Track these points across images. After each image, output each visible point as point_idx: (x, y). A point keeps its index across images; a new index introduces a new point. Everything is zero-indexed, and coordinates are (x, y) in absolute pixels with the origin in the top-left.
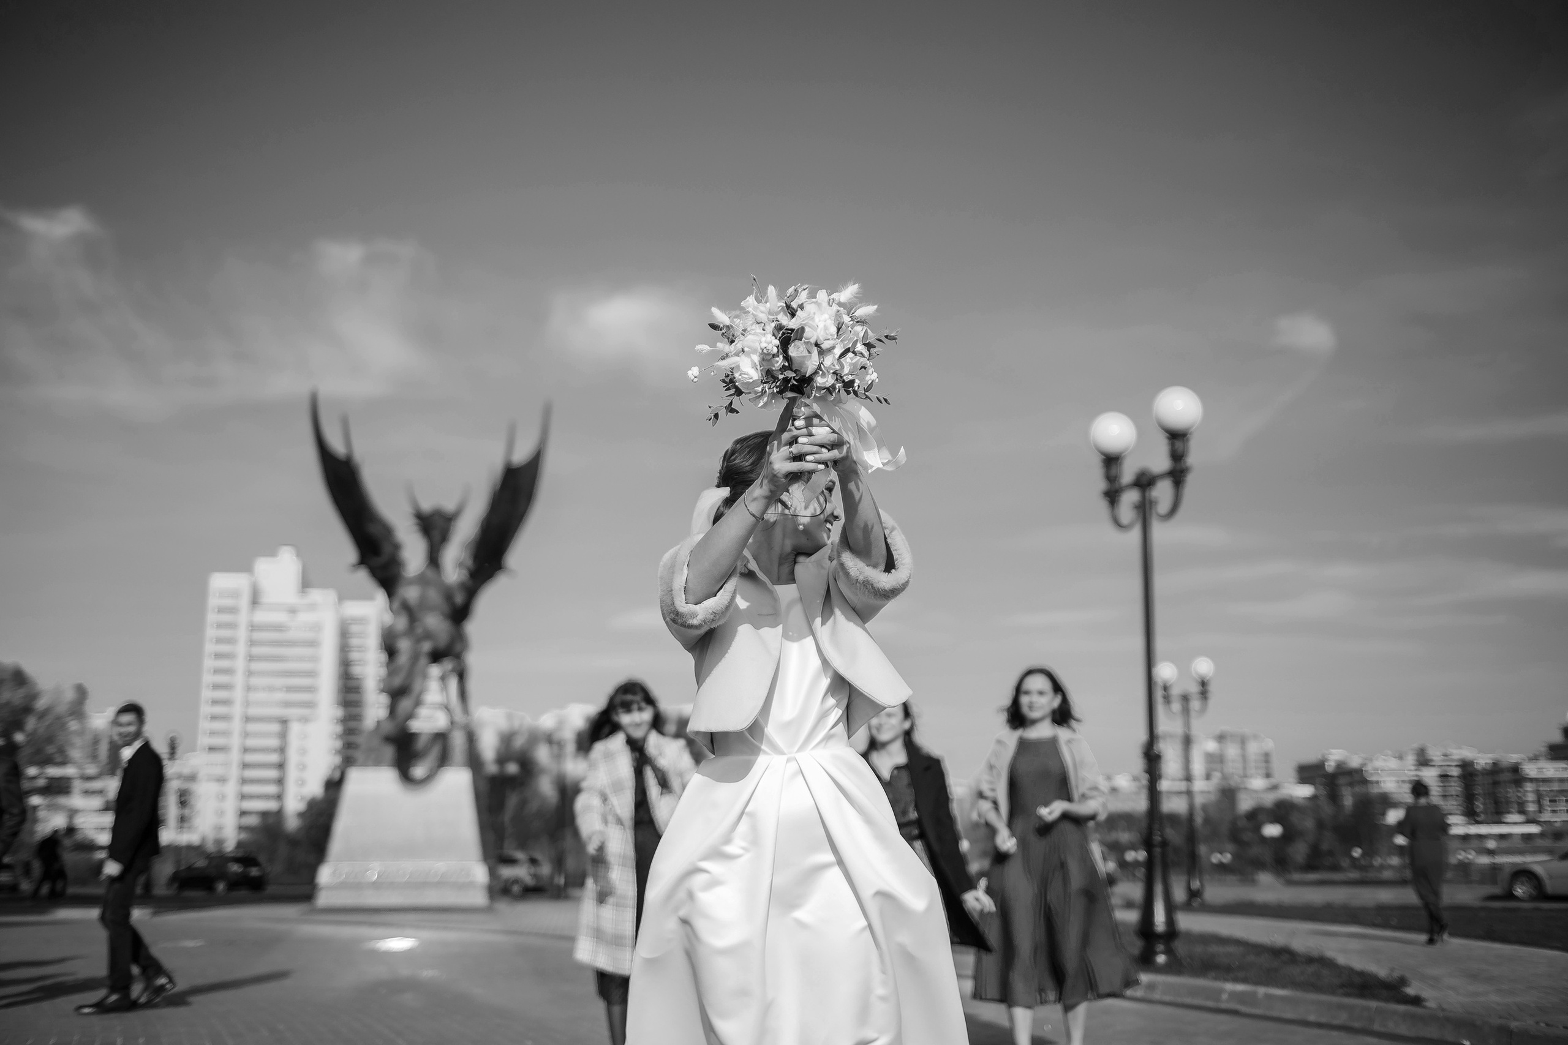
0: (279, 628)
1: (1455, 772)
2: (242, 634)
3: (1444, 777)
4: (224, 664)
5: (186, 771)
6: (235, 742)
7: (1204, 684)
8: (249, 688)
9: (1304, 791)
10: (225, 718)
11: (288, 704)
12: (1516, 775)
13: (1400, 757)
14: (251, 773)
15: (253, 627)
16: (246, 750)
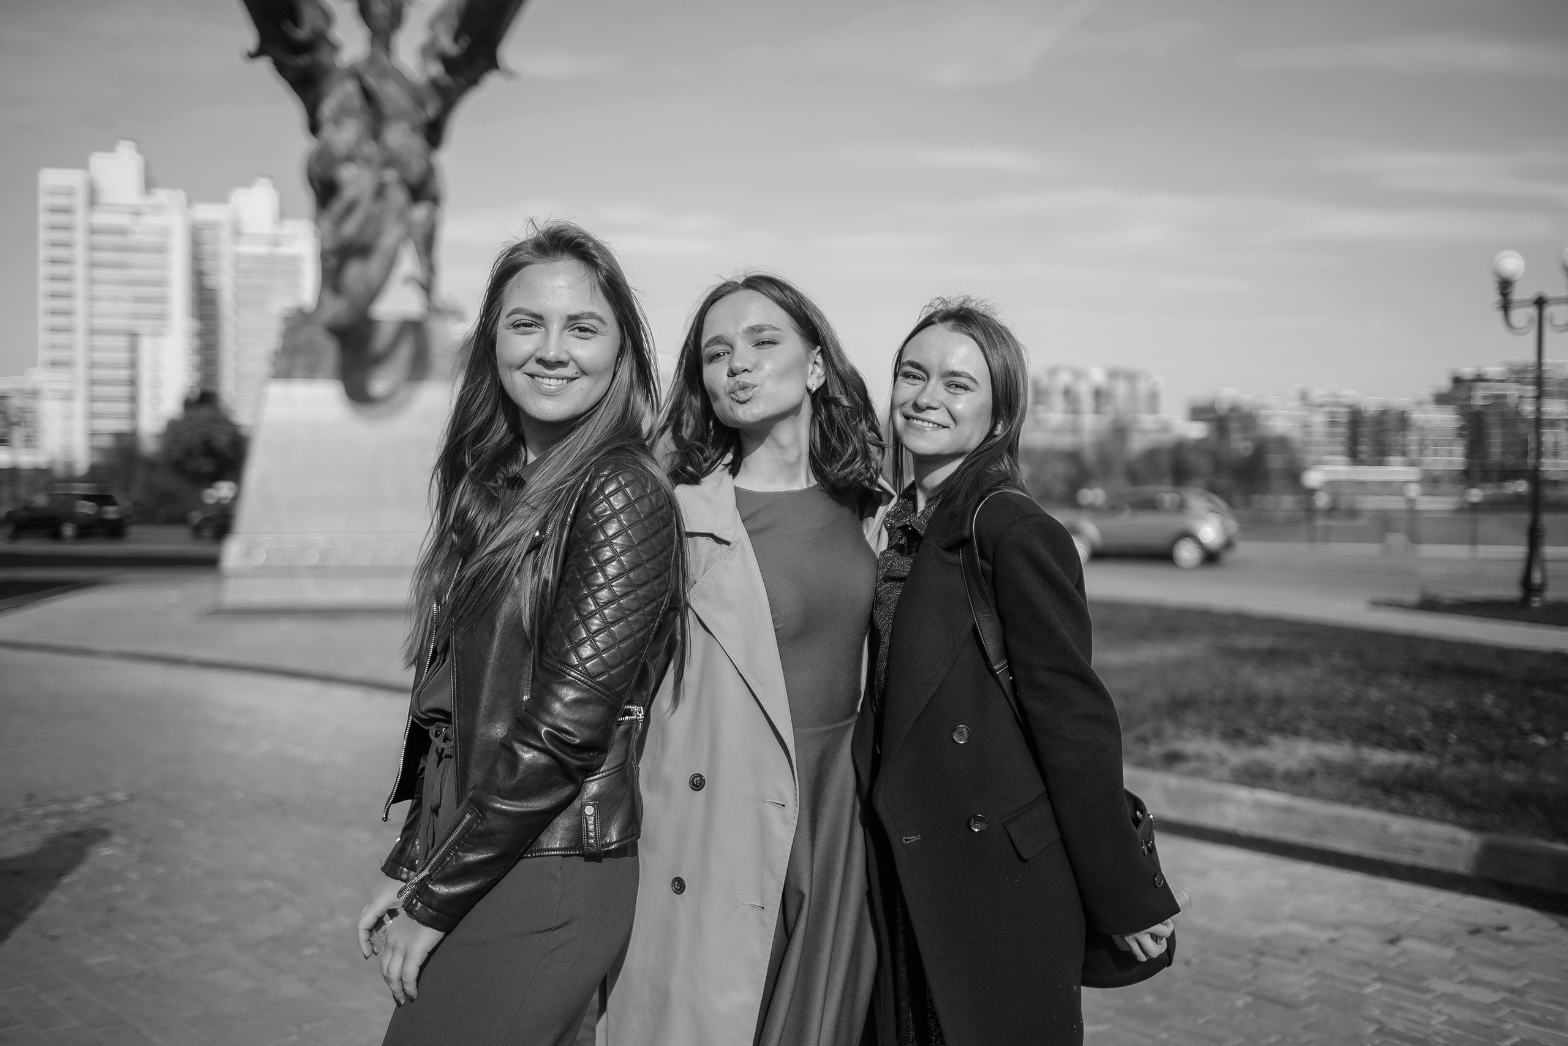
0: (122, 231)
1: (1344, 419)
2: (80, 237)
4: (61, 270)
5: (28, 386)
6: (80, 356)
8: (92, 299)
9: (1197, 430)
10: (68, 330)
11: (136, 316)
12: (1403, 421)
14: (100, 390)
15: (93, 231)
16: (92, 365)
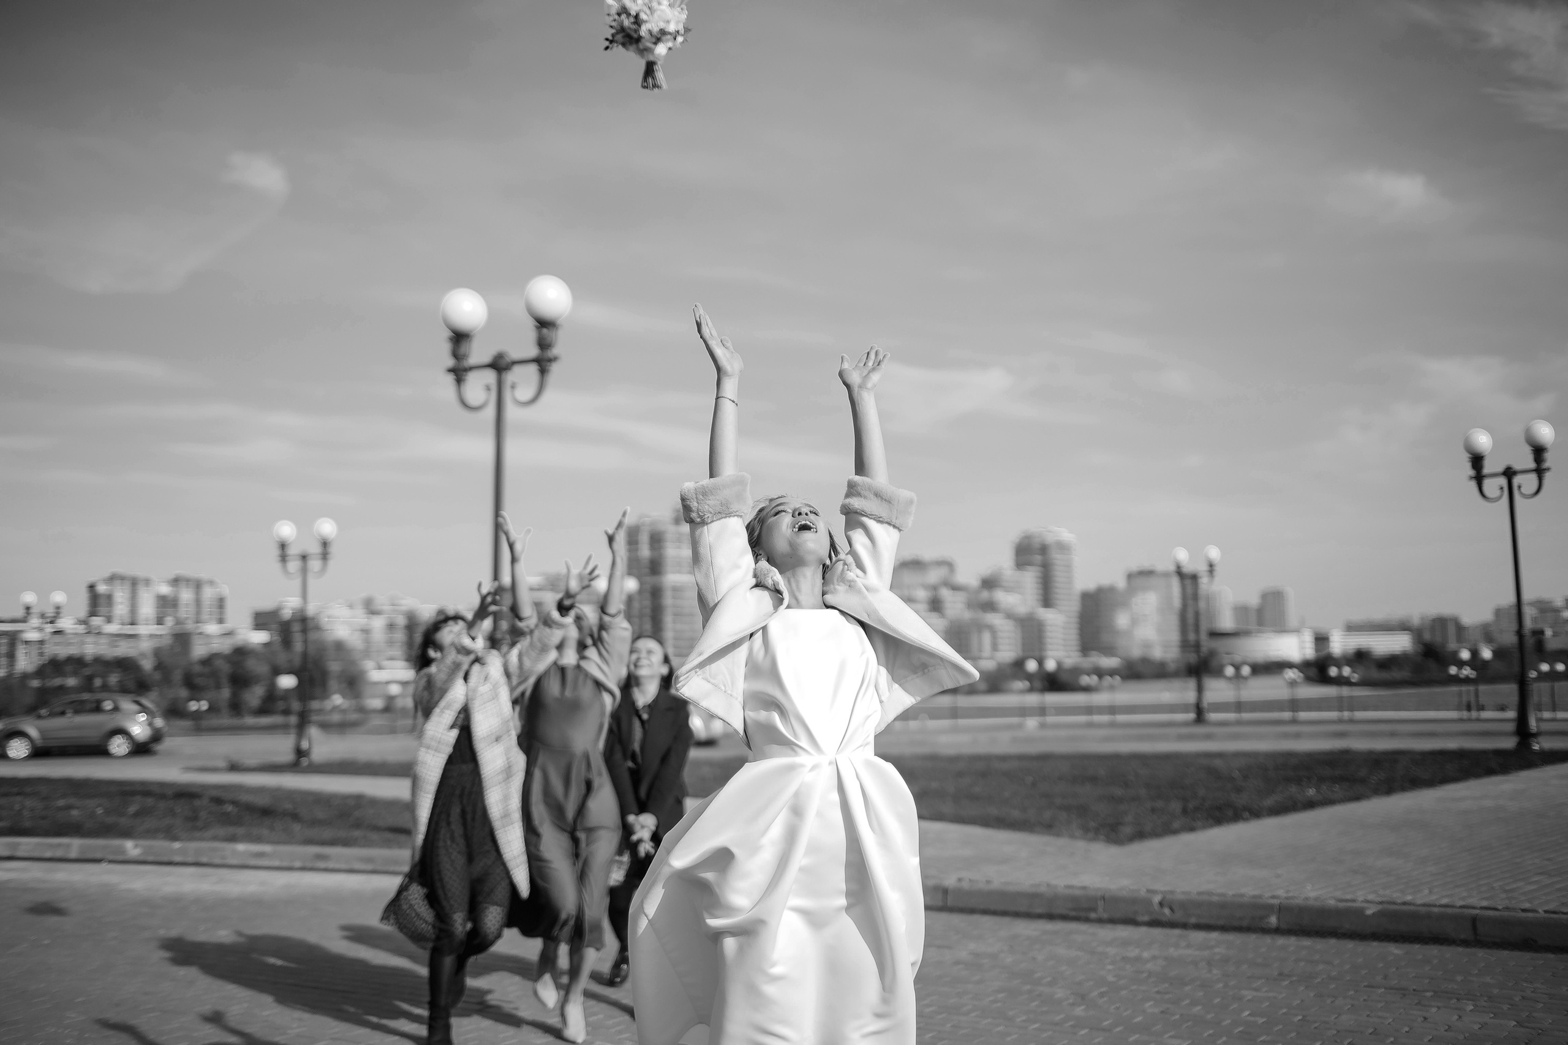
1: (401, 621)
3: (391, 626)
7: (325, 544)
9: (259, 638)
13: (351, 606)
